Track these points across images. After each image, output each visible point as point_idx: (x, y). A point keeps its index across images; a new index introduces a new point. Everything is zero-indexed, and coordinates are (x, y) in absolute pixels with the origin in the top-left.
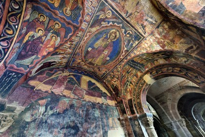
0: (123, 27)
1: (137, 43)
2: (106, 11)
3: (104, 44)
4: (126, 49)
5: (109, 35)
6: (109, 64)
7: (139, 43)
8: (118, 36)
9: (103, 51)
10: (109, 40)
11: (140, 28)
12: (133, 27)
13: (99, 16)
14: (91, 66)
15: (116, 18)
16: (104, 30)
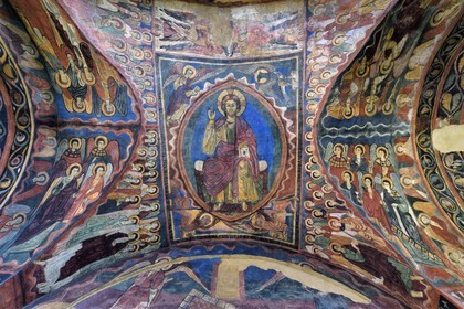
0: (238, 75)
1: (295, 76)
2: (180, 71)
3: (223, 134)
4: (284, 109)
5: (219, 108)
6: (278, 177)
7: (300, 72)
8: (242, 99)
9: (236, 152)
10: (230, 119)
11: (275, 49)
12: (256, 60)
13: (171, 86)
14: (235, 215)
15: (209, 69)
16: (201, 106)
